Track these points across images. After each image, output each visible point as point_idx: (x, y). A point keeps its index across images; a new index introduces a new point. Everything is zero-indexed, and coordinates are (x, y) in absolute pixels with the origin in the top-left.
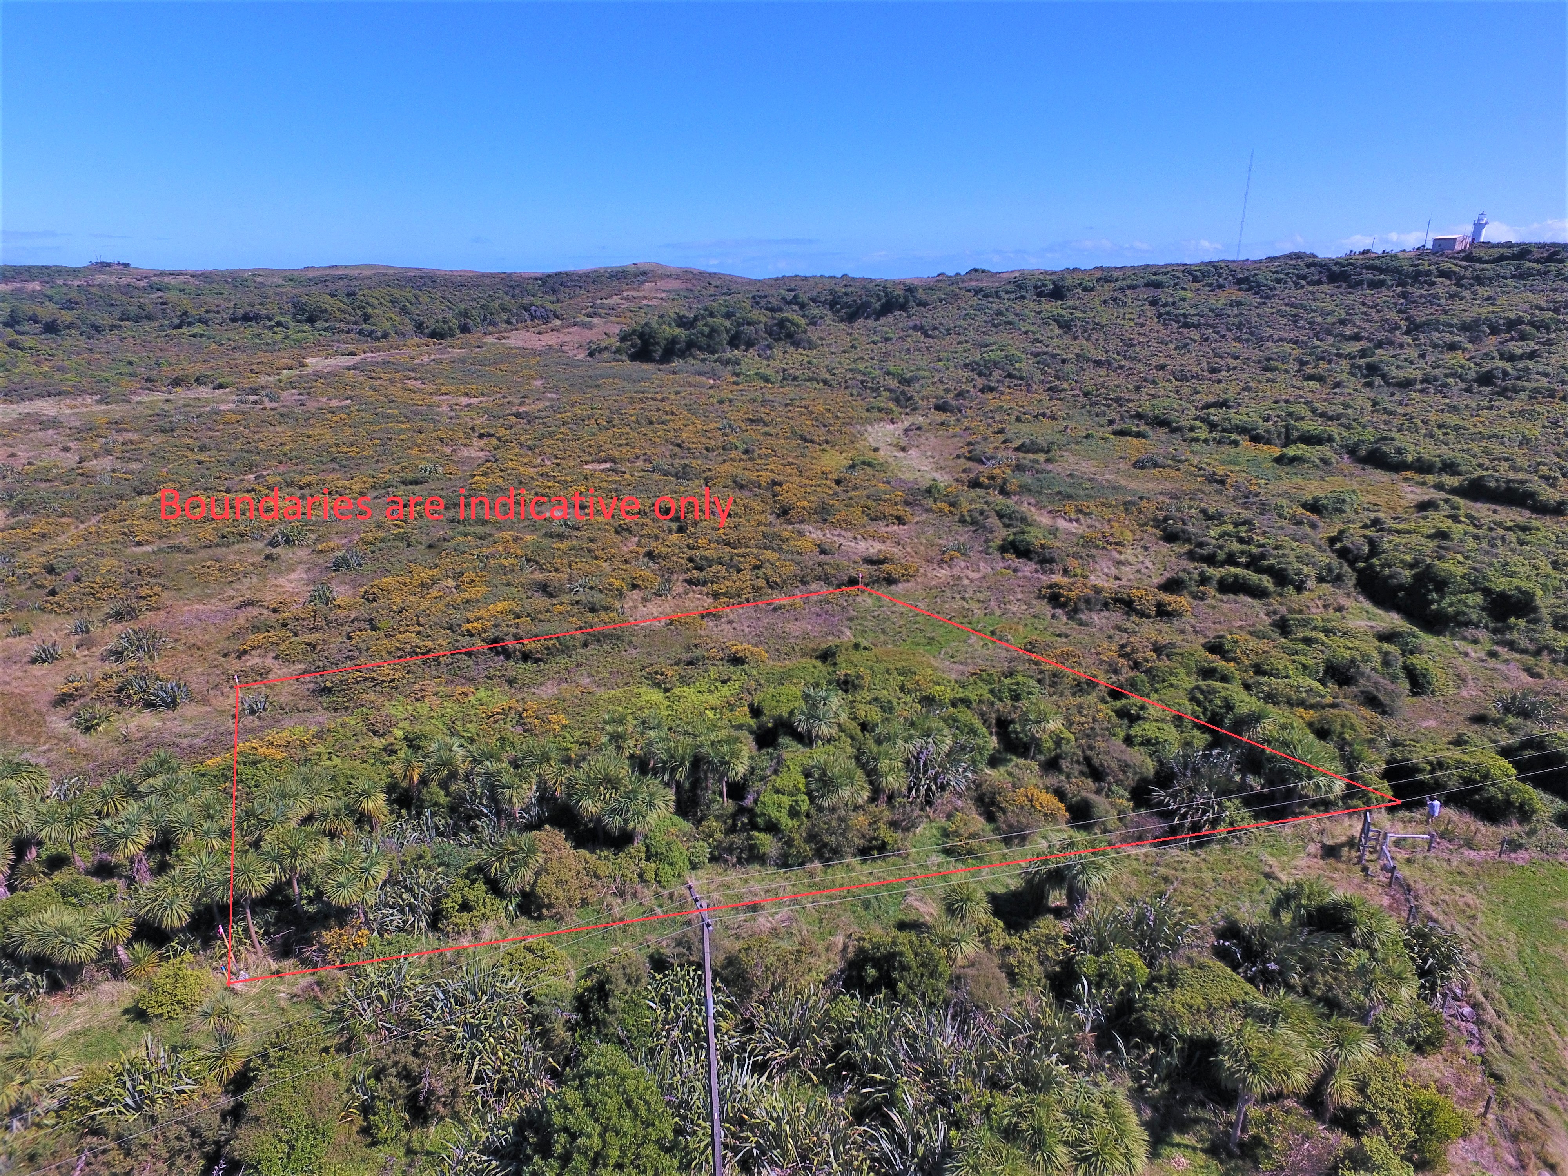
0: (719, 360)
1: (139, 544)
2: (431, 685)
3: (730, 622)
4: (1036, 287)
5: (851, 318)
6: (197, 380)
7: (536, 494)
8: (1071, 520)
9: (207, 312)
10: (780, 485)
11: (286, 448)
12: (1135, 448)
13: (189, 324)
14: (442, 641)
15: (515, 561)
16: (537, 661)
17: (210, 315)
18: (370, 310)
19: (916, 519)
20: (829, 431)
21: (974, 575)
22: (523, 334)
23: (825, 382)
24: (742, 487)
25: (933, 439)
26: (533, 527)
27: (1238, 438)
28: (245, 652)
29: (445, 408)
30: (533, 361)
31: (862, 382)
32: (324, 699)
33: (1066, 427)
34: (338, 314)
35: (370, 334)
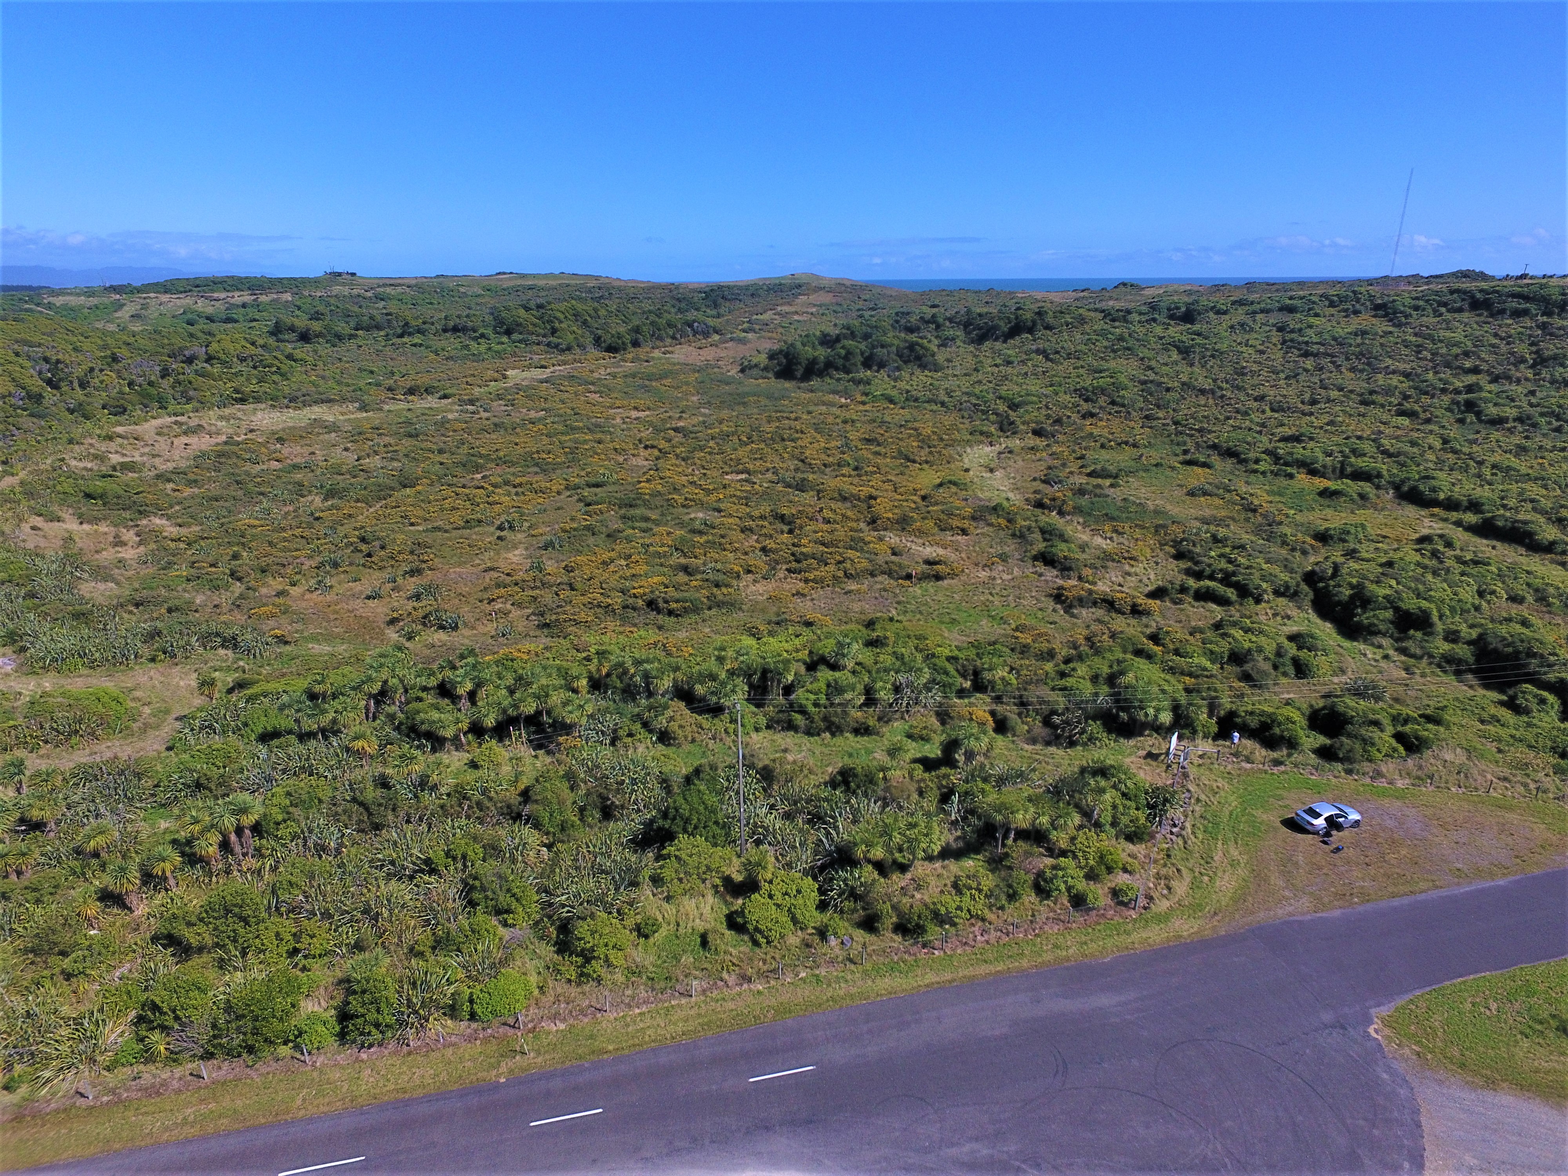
0: (852, 380)
1: (412, 524)
2: (611, 625)
3: (812, 600)
4: (1169, 309)
5: (981, 340)
6: (426, 390)
7: (686, 499)
8: (1106, 538)
9: (424, 323)
10: (875, 499)
11: (501, 454)
12: (1197, 477)
13: (410, 334)
14: (617, 600)
15: (666, 549)
16: (677, 616)
17: (426, 326)
18: (557, 325)
19: (979, 531)
20: (931, 453)
21: (1006, 577)
22: (685, 348)
23: (943, 404)
24: (844, 499)
25: (1020, 463)
26: (681, 525)
27: (1294, 471)
28: (493, 600)
29: (618, 420)
30: (692, 377)
31: (975, 405)
32: (546, 631)
33: (1141, 456)
34: (531, 328)
35: (557, 346)
